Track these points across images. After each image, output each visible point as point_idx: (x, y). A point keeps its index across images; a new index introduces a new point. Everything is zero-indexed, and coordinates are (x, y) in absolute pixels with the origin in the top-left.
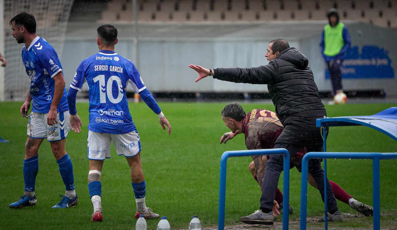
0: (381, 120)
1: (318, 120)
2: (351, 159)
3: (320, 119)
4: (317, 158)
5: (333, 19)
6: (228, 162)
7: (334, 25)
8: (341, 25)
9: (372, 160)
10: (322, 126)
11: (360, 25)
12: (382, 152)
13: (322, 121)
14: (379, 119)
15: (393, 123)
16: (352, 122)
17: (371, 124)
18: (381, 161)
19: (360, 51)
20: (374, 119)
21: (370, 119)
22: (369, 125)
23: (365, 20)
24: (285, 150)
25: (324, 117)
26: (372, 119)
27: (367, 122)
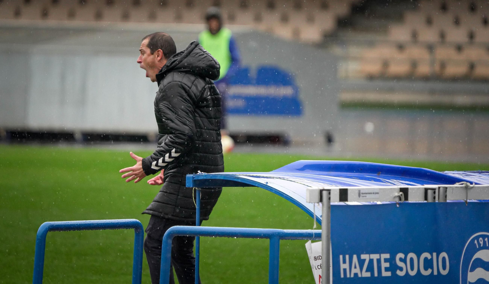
0: (284, 179)
1: (189, 178)
2: (237, 237)
3: (191, 175)
4: (185, 236)
5: (214, 24)
6: (47, 239)
7: (214, 32)
8: (226, 33)
9: (268, 240)
10: (195, 186)
11: (254, 35)
12: (283, 229)
13: (195, 179)
14: (280, 178)
15: (301, 183)
16: (239, 181)
17: (268, 185)
18: (281, 242)
19: (253, 74)
20: (273, 178)
21: (267, 178)
22: (265, 187)
23: (262, 27)
24: (137, 222)
25: (198, 172)
26: (270, 178)
27: (262, 181)
